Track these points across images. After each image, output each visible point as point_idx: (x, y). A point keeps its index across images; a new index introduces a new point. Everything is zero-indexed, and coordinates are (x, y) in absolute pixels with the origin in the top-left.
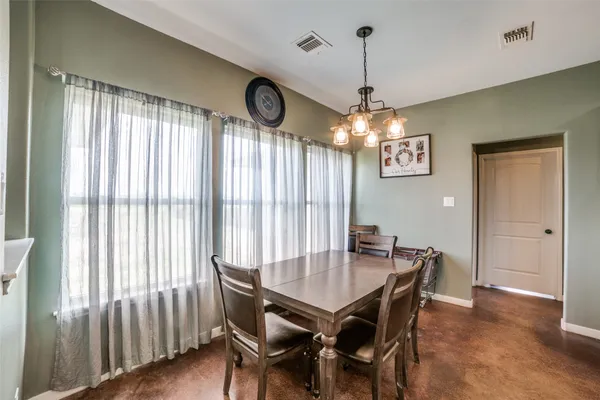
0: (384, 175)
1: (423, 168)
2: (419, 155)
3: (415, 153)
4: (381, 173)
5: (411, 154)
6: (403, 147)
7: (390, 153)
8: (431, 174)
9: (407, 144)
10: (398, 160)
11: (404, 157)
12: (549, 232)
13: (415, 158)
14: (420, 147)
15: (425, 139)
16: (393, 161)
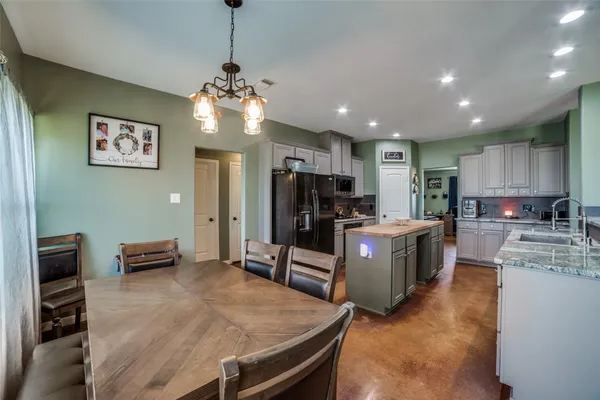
0: (94, 162)
1: (150, 160)
2: (145, 145)
3: (141, 142)
4: (89, 158)
5: (136, 142)
6: (126, 131)
7: (106, 134)
8: (158, 169)
9: (131, 129)
10: (117, 145)
11: (126, 144)
12: (211, 220)
13: (141, 147)
14: (147, 136)
15: (154, 130)
16: (110, 145)
